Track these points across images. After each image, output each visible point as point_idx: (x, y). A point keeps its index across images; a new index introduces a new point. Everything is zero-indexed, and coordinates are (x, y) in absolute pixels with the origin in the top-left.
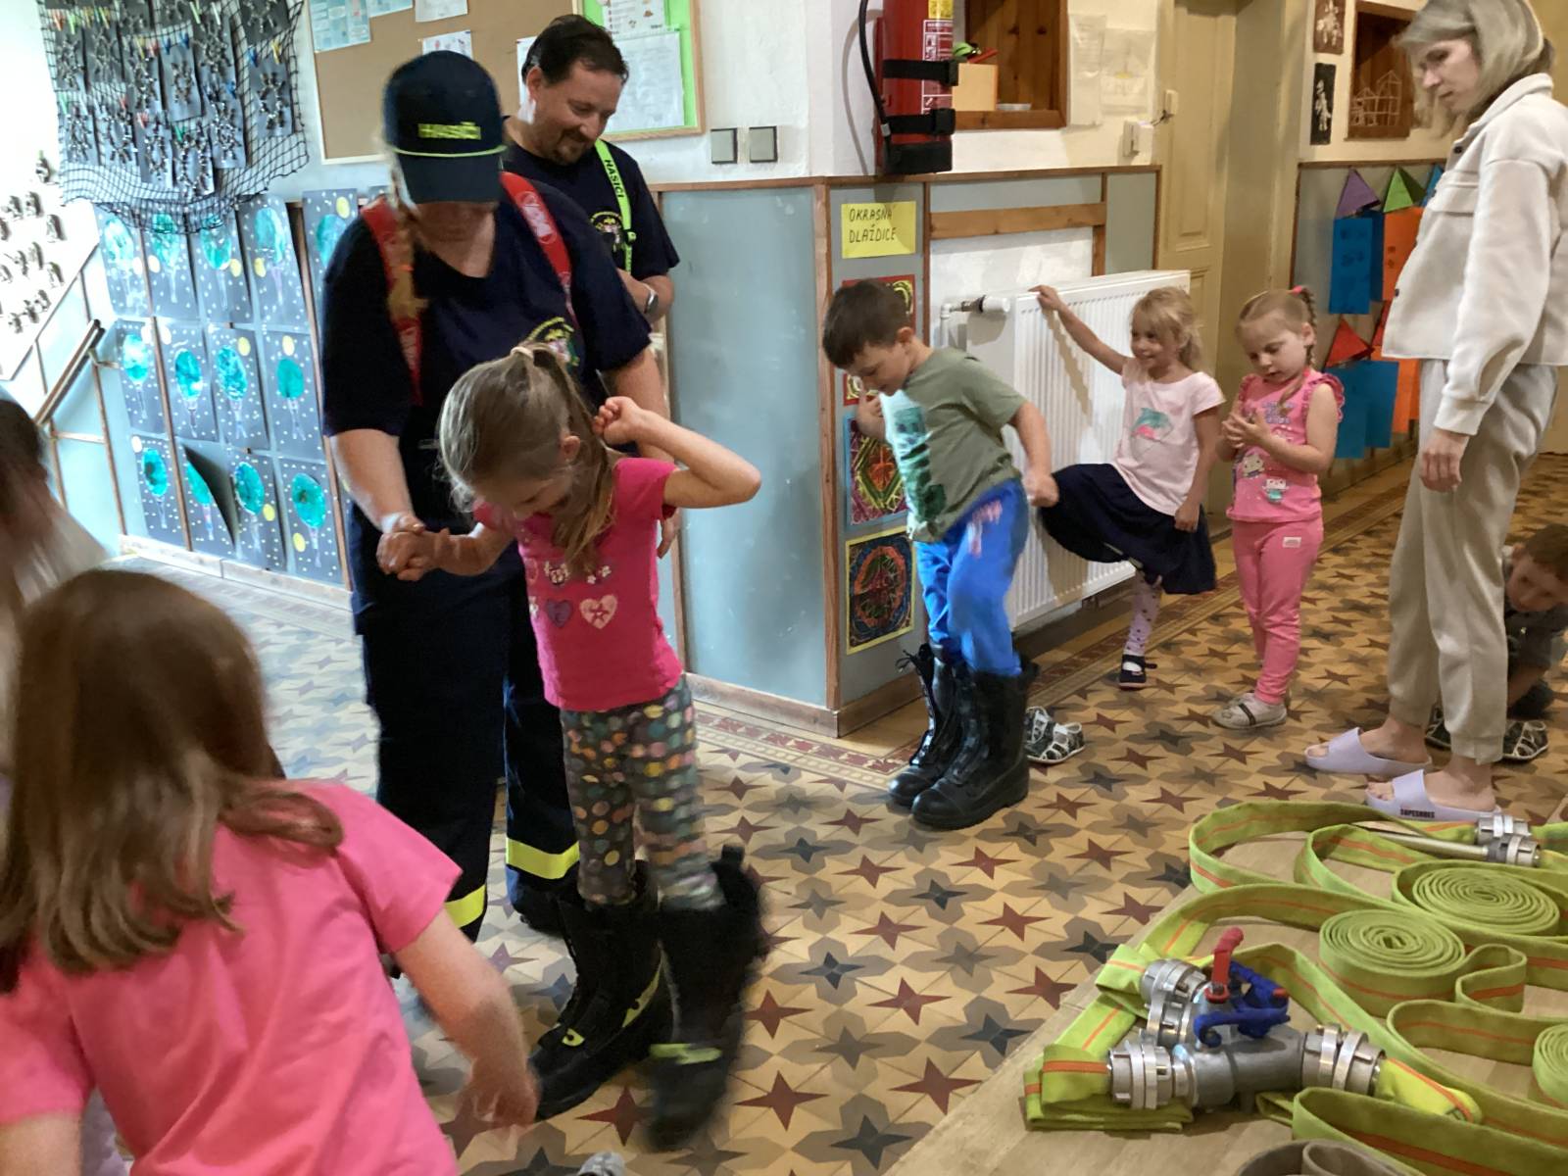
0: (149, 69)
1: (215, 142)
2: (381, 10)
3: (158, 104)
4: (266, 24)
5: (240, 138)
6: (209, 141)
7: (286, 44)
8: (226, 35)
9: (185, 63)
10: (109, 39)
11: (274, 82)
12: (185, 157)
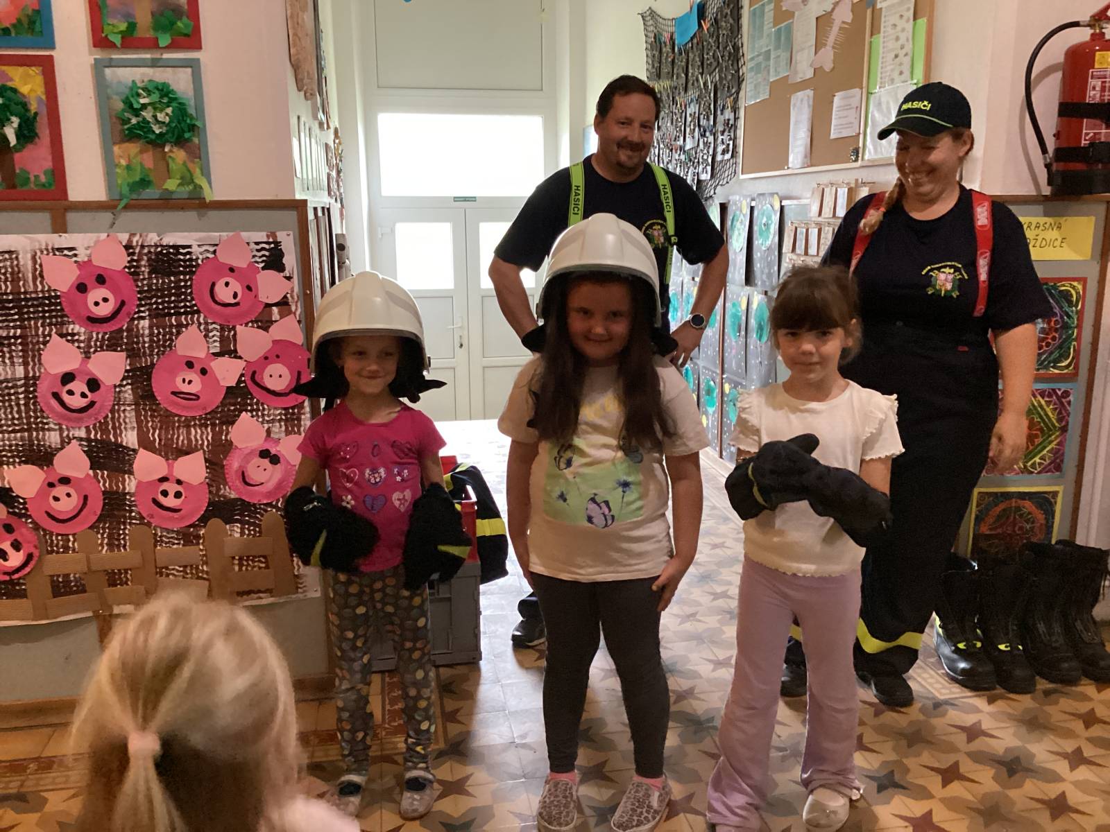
0: (681, 117)
1: (701, 160)
2: (776, 76)
3: (682, 138)
4: (728, 87)
5: (710, 160)
6: (698, 162)
7: (736, 100)
8: (712, 95)
9: (695, 113)
10: (669, 98)
11: (728, 124)
12: (687, 172)
